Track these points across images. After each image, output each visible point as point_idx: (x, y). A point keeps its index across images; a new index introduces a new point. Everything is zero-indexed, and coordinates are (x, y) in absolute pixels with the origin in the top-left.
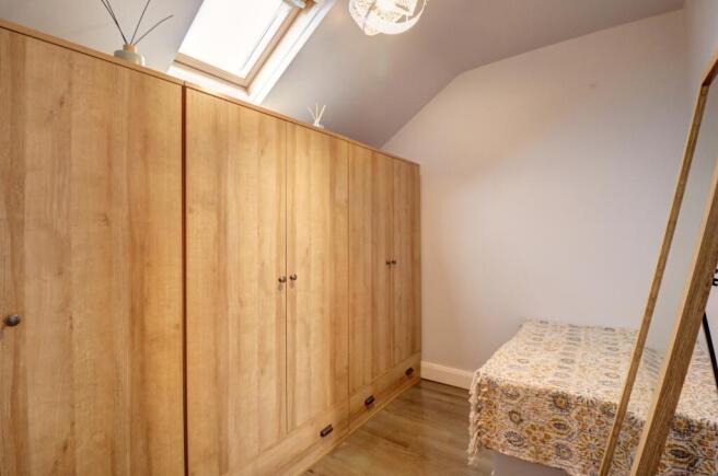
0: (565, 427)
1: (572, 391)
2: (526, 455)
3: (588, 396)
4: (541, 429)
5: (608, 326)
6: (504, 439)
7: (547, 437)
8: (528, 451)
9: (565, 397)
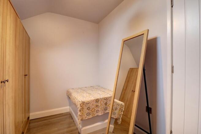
0: (98, 106)
1: (99, 98)
2: (91, 116)
3: (101, 97)
4: (94, 108)
5: (85, 86)
6: (86, 115)
7: (95, 110)
8: (91, 115)
9: (98, 99)
